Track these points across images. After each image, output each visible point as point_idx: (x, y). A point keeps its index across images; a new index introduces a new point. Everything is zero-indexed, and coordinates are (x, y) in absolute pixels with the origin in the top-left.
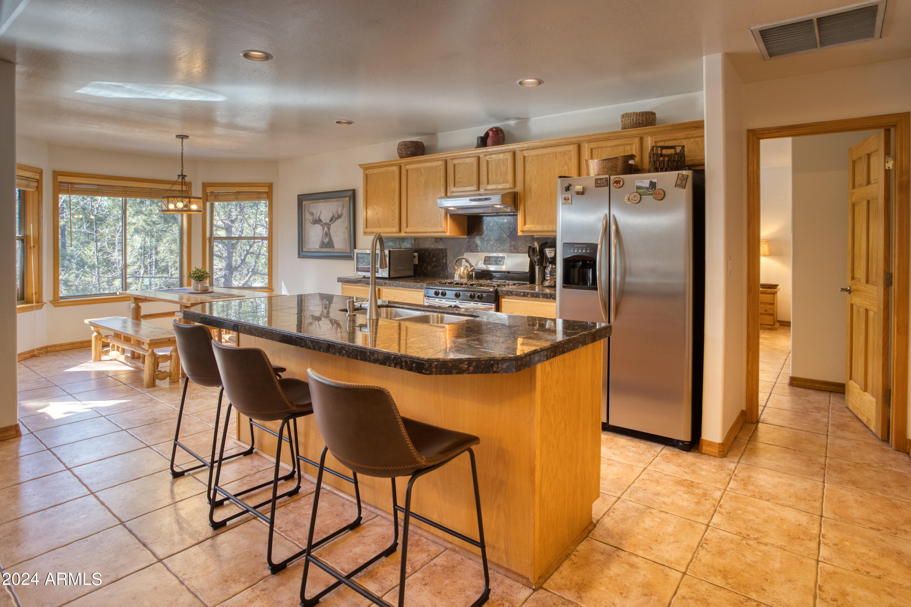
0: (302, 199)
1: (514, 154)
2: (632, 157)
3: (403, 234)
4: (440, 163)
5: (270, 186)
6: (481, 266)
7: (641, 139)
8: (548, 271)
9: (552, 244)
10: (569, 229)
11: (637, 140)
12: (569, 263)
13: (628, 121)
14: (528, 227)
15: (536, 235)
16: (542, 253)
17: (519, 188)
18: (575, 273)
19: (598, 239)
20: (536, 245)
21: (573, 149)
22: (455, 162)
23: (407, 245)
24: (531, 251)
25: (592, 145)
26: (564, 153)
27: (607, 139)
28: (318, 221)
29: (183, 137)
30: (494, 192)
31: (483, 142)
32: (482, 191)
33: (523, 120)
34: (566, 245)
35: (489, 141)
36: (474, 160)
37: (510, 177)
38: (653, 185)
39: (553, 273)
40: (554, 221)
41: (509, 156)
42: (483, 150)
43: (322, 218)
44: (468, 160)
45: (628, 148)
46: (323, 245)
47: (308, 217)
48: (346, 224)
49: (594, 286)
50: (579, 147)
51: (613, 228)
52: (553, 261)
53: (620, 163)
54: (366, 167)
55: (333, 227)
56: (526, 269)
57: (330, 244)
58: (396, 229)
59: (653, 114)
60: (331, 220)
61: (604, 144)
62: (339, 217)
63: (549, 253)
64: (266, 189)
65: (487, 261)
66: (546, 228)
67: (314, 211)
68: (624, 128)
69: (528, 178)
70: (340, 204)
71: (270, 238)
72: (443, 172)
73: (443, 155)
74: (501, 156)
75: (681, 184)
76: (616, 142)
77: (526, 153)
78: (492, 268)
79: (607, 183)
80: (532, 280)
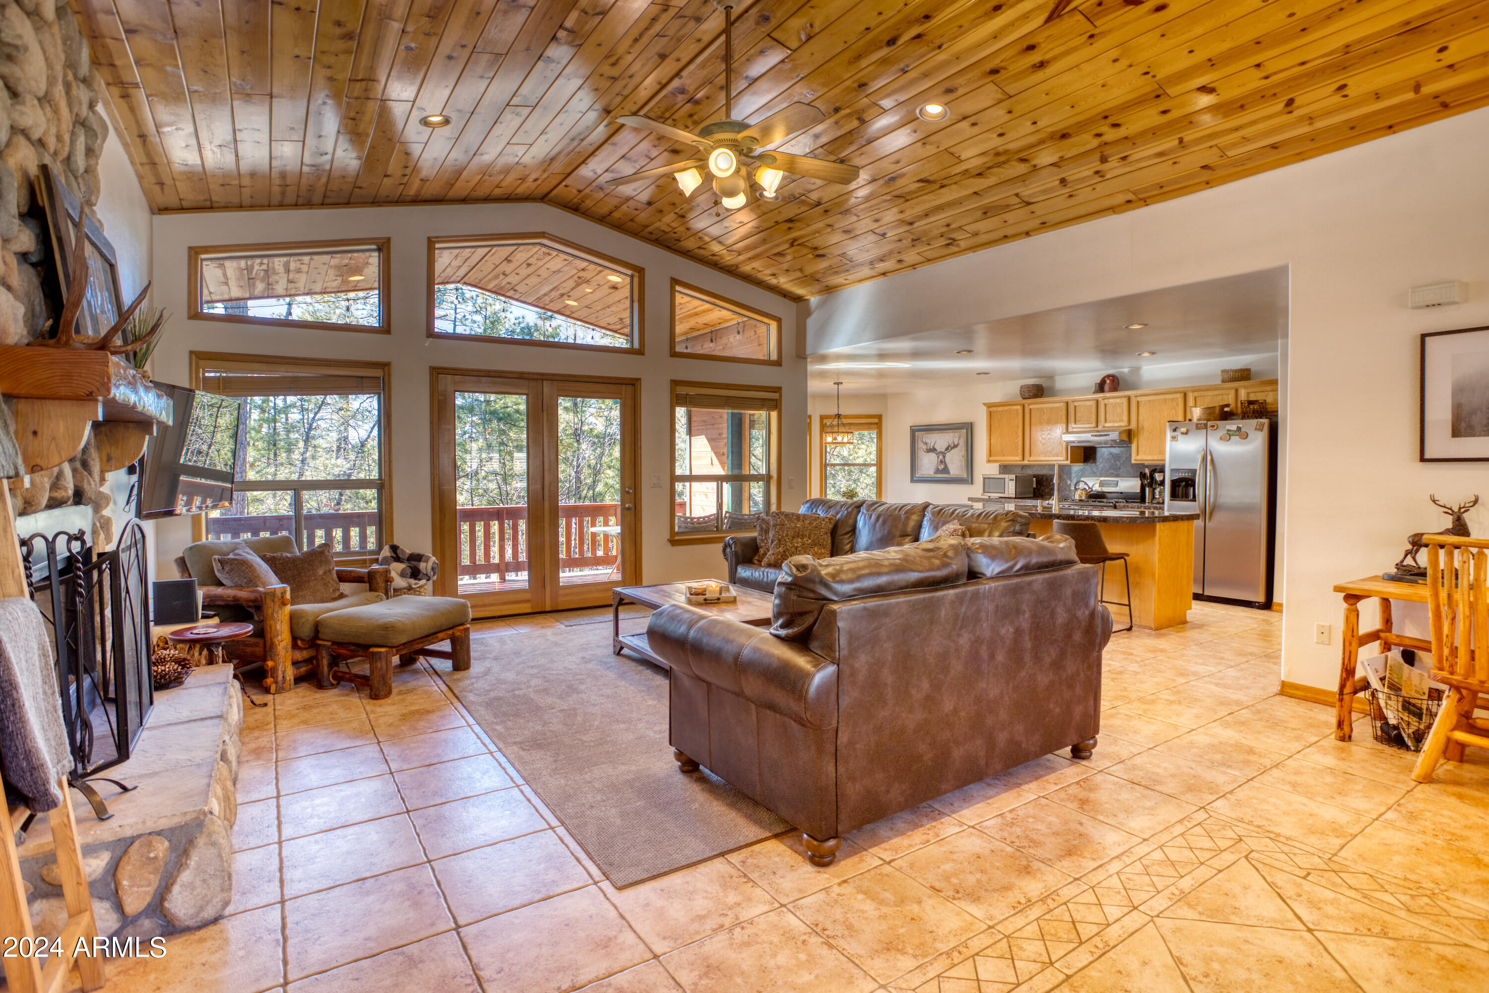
0: (915, 432)
1: (1129, 398)
2: (1228, 406)
3: (1026, 462)
4: (1063, 405)
5: (880, 417)
6: (1097, 488)
7: (1237, 391)
8: (1157, 491)
9: (1162, 470)
10: (1174, 458)
11: (1233, 392)
12: (1175, 484)
13: (1226, 376)
14: (1139, 457)
15: (1146, 463)
16: (1152, 477)
17: (1133, 426)
18: (1180, 490)
19: (1197, 466)
20: (1147, 471)
21: (1180, 397)
22: (1076, 404)
23: (1030, 472)
24: (1142, 476)
25: (1196, 394)
26: (1173, 399)
27: (1207, 390)
28: (933, 450)
29: (838, 384)
30: (1113, 429)
31: (1101, 387)
32: (1100, 428)
33: (1136, 370)
34: (1173, 471)
35: (1106, 387)
36: (1093, 403)
37: (1125, 418)
38: (1239, 429)
39: (1162, 493)
40: (1163, 452)
41: (1125, 401)
42: (1101, 395)
43: (937, 447)
44: (1088, 403)
45: (1225, 397)
46: (937, 471)
47: (921, 446)
48: (963, 453)
49: (1194, 499)
50: (1185, 395)
51: (1209, 458)
52: (1162, 483)
53: (1217, 411)
54: (989, 406)
55: (949, 456)
56: (1138, 490)
57: (946, 470)
58: (1019, 458)
59: (1248, 370)
60: (947, 449)
61: (1206, 393)
62: (955, 446)
63: (1158, 477)
64: (876, 420)
65: (1102, 484)
66: (1156, 458)
67: (928, 441)
68: (1223, 381)
69: (1141, 418)
70: (957, 435)
71: (879, 464)
72: (1064, 412)
73: (1065, 399)
74: (1118, 400)
75: (1260, 428)
76: (1216, 392)
77: (1139, 399)
78: (1105, 489)
79: (1206, 426)
80: (1142, 499)
